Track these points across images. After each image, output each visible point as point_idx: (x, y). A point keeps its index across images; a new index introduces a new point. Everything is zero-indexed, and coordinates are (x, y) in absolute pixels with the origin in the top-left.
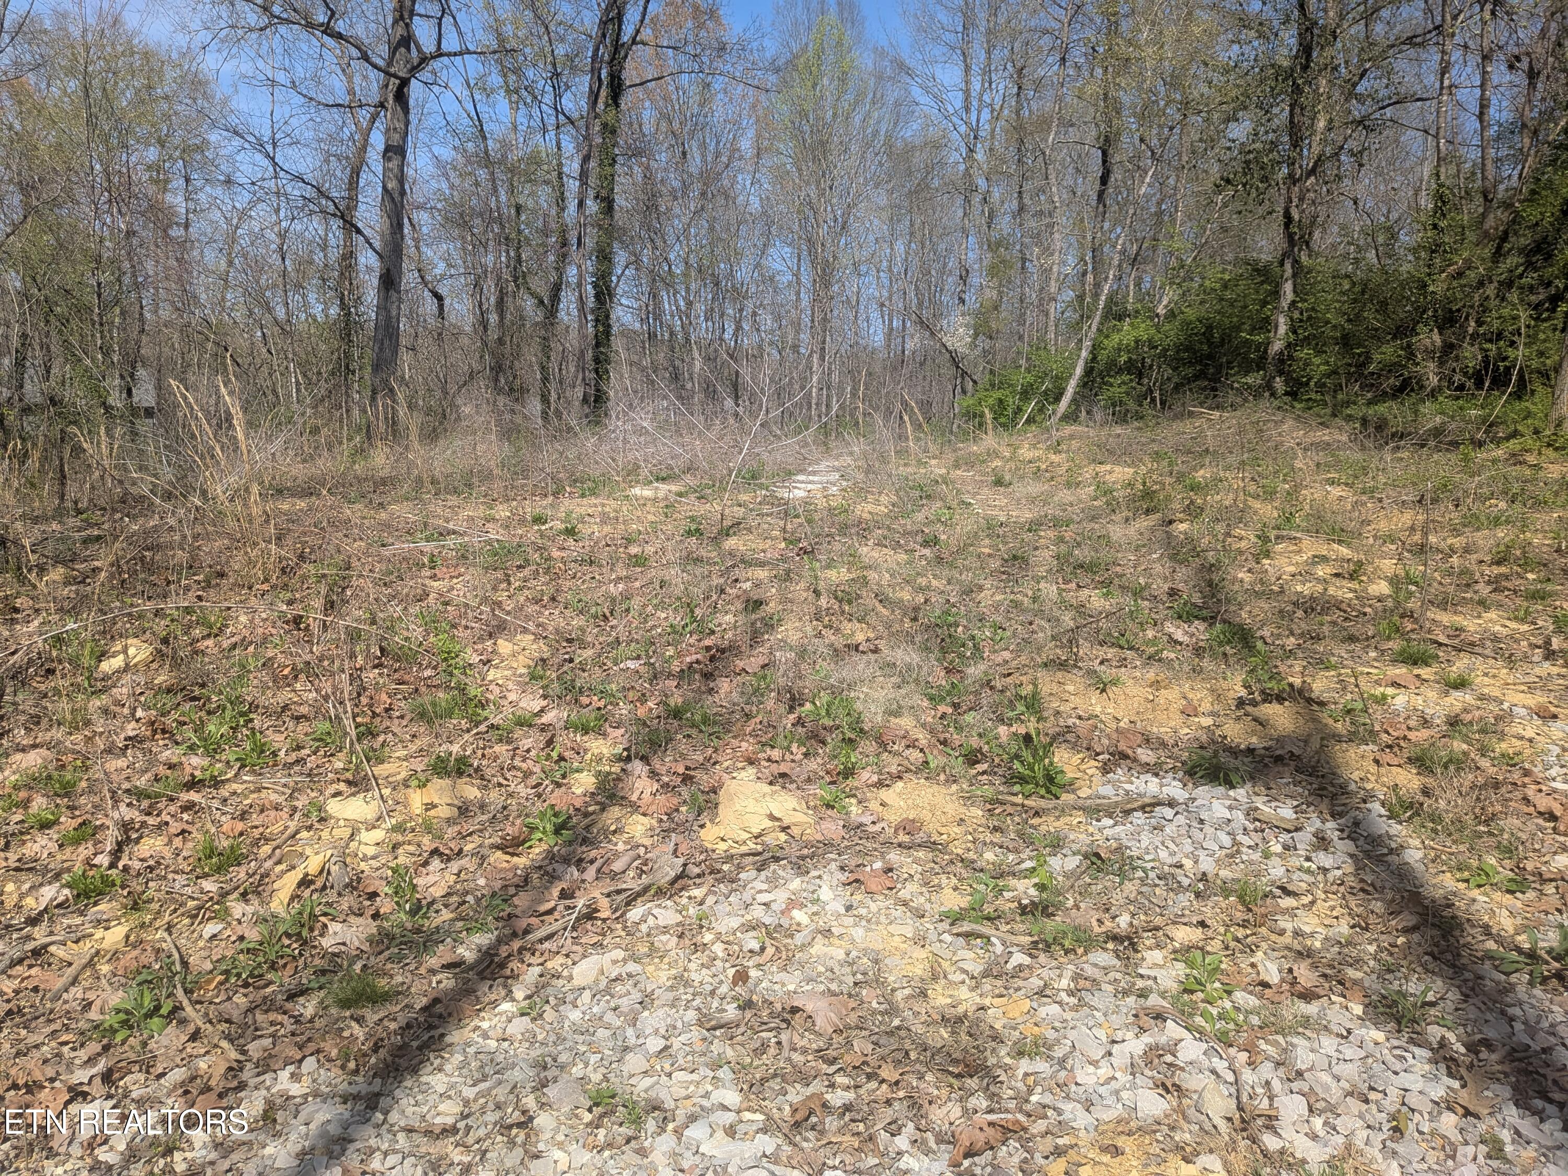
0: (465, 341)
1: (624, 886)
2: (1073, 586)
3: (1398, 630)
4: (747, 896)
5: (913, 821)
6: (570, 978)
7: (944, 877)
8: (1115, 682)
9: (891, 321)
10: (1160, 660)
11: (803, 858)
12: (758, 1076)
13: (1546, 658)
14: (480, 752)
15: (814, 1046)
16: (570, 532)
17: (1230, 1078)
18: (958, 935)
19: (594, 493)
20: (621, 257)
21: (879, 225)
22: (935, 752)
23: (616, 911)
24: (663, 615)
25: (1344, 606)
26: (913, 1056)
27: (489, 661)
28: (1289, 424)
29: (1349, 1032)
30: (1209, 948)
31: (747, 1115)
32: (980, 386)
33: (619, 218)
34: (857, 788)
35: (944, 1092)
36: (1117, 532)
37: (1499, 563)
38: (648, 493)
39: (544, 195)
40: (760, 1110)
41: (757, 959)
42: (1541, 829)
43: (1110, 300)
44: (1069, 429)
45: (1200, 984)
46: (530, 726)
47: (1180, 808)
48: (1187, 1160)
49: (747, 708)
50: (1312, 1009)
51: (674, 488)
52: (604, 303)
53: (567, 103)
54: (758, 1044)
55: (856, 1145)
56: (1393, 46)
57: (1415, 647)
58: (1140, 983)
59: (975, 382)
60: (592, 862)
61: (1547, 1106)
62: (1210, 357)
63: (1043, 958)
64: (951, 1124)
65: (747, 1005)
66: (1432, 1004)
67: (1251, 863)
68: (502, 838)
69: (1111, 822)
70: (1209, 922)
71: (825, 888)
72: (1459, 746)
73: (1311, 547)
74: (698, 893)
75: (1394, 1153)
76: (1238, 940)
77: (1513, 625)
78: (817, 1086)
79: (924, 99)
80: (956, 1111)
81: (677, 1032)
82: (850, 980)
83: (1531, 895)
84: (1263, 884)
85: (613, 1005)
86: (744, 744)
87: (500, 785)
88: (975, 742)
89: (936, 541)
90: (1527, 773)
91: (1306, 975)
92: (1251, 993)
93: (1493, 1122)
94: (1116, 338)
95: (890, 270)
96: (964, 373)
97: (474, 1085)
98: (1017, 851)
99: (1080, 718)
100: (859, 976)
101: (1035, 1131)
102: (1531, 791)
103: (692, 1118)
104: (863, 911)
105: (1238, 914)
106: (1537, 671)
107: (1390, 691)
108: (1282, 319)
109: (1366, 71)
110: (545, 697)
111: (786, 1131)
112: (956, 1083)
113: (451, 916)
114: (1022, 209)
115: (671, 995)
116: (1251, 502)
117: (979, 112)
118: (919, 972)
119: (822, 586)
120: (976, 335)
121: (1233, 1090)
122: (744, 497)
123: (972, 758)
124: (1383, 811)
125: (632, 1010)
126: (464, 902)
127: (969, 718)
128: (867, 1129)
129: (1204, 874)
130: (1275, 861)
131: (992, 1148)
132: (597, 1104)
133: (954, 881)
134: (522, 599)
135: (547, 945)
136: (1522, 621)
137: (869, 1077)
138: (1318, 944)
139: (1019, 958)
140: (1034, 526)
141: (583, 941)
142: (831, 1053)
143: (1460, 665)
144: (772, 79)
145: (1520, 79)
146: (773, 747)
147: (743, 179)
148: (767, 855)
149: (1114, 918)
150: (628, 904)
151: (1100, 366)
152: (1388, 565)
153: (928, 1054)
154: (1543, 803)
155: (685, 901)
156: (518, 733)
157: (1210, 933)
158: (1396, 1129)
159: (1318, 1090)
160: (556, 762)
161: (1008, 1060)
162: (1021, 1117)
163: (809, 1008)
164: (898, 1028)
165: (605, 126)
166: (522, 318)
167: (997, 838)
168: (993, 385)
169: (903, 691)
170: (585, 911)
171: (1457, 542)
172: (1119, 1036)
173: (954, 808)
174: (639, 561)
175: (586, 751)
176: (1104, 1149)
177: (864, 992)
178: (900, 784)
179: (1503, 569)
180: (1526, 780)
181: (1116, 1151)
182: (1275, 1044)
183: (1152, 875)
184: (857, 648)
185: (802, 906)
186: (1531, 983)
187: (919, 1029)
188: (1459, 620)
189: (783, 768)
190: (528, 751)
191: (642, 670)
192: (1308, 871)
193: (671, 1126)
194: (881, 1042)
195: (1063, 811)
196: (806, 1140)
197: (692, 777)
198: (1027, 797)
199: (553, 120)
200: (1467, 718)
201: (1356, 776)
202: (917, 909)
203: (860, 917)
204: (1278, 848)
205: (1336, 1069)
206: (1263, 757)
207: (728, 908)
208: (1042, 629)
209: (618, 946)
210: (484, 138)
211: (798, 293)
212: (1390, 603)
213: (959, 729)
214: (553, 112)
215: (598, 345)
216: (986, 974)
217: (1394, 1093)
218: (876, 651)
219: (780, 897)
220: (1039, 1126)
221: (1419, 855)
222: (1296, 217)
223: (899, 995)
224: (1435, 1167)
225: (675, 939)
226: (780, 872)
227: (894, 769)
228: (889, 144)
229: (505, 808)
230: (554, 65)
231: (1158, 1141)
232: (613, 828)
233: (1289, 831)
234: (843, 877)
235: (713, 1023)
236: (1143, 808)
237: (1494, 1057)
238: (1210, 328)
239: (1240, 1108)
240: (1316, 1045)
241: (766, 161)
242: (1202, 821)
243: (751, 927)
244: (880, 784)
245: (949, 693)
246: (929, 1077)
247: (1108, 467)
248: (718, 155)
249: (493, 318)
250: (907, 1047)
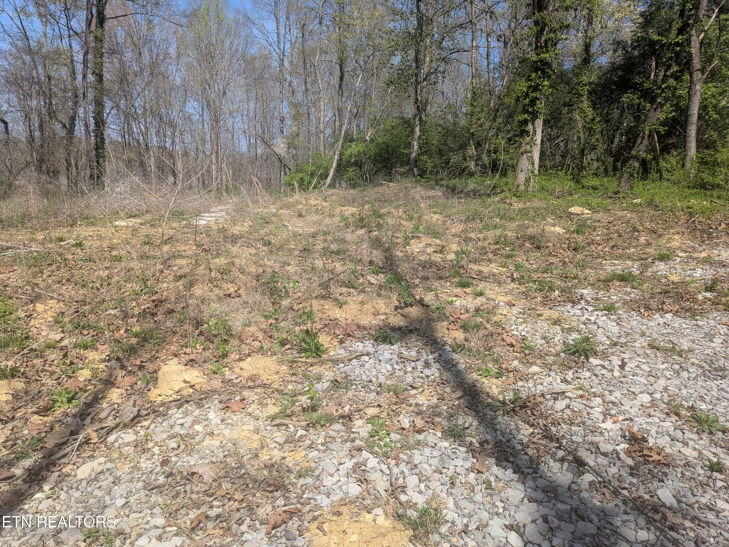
0: (22, 146)
1: (105, 425)
2: (330, 261)
3: (458, 273)
4: (171, 422)
5: (255, 375)
6: (76, 476)
7: (269, 399)
8: (345, 303)
9: (250, 140)
10: (364, 292)
11: (201, 400)
12: (174, 509)
13: (512, 281)
14: (25, 364)
15: (203, 490)
16: (79, 245)
17: (388, 472)
18: (274, 426)
19: (92, 224)
20: (108, 104)
21: (240, 94)
22: (266, 342)
23: (101, 438)
24: (130, 286)
25: (437, 264)
26: (250, 486)
27: (31, 315)
28: (419, 188)
29: (436, 444)
30: (381, 416)
31: (168, 529)
32: (292, 171)
33: (107, 85)
34: (228, 363)
35: (265, 500)
36: (349, 237)
37: (496, 244)
38: (123, 223)
39: (64, 72)
40: (176, 525)
41: (176, 452)
42: (508, 351)
43: (346, 134)
44: (332, 191)
45: (377, 432)
46: (55, 348)
47: (371, 356)
48: (369, 512)
49: (174, 329)
50: (420, 437)
51: (139, 221)
52: (100, 127)
53: (74, 23)
54: (175, 493)
55: (222, 533)
56: (454, 28)
57: (465, 280)
58: (352, 436)
59: (290, 169)
60: (89, 415)
61: (508, 464)
62: (388, 159)
63: (311, 430)
64: (267, 515)
65: (170, 475)
66: (467, 428)
67: (400, 376)
68: (37, 408)
69: (343, 365)
70: (382, 405)
71: (211, 412)
72: (479, 320)
73: (425, 240)
74: (145, 423)
75: (451, 493)
76: (393, 411)
77: (500, 269)
78: (203, 509)
79: (260, 35)
80: (270, 508)
81: (132, 494)
82: (222, 455)
83: (504, 378)
84: (403, 385)
85: (98, 486)
86: (172, 347)
87: (37, 380)
88: (284, 336)
89: (269, 243)
90: (503, 329)
91: (420, 423)
92: (397, 433)
93: (488, 474)
94: (349, 151)
95: (248, 115)
96: (285, 165)
97: (19, 540)
98: (302, 383)
99: (331, 320)
100: (226, 452)
101: (305, 511)
102: (504, 336)
103: (140, 535)
104: (230, 421)
105: (394, 400)
106: (509, 287)
107: (454, 299)
108: (415, 144)
109: (444, 37)
110: (63, 332)
111: (188, 533)
112: (270, 495)
113: (8, 452)
114: (307, 90)
115: (130, 477)
116: (402, 222)
117: (284, 44)
118: (255, 446)
119: (212, 266)
120: (289, 148)
121: (389, 477)
122: (175, 225)
123: (283, 343)
124: (450, 349)
125: (109, 487)
126: (15, 444)
127: (282, 324)
128: (227, 524)
129: (380, 384)
130: (409, 375)
131: (285, 523)
132: (89, 537)
133: (274, 400)
134: (50, 281)
135: (63, 460)
136: (504, 267)
137: (229, 499)
138: (425, 408)
139: (301, 432)
140: (314, 235)
141: (83, 455)
142: (212, 491)
143: (481, 286)
144: (184, 21)
145: (501, 44)
146: (187, 347)
147: (172, 68)
148: (183, 400)
149: (343, 408)
150: (108, 434)
151: (344, 162)
152: (455, 247)
153: (257, 484)
154: (509, 340)
155: (139, 428)
156: (48, 352)
157: (382, 409)
158: (452, 483)
159: (423, 472)
160: (69, 365)
161: (294, 480)
162: (299, 506)
163: (200, 472)
164: (244, 474)
165: (96, 37)
166: (55, 135)
167: (294, 378)
168: (298, 171)
169: (252, 315)
170: (83, 440)
171: (481, 236)
172: (342, 461)
173: (274, 367)
174: (118, 259)
175: (86, 358)
176: (334, 514)
177: (228, 460)
178: (249, 358)
179: (498, 246)
180: (503, 331)
181: (339, 514)
182: (406, 454)
183: (359, 387)
184: (229, 296)
185: (200, 423)
186: (504, 415)
187: (254, 473)
188: (480, 268)
189: (192, 357)
190: (53, 361)
191: (118, 314)
192: (422, 378)
193: (128, 541)
194: (236, 482)
195: (322, 363)
196: (197, 535)
197: (143, 366)
198: (307, 358)
199: (67, 32)
200: (482, 308)
201: (440, 335)
202: (255, 417)
203: (228, 424)
204: (410, 369)
205: (430, 462)
206: (404, 330)
207: (163, 429)
208: (315, 281)
209: (102, 456)
210: (28, 39)
211: (203, 125)
212: (455, 262)
213: (278, 330)
214: (66, 28)
215: (97, 149)
216: (286, 442)
217: (452, 468)
218: (239, 296)
219: (189, 420)
220: (308, 508)
221: (464, 366)
222: (419, 99)
223: (245, 458)
224: (467, 497)
225: (133, 448)
226: (190, 408)
227: (247, 352)
228: (244, 56)
229: (39, 392)
230: (66, 4)
231: (357, 506)
232: (100, 396)
233: (414, 361)
234: (221, 406)
235: (151, 487)
236: (356, 358)
237: (490, 447)
238: (388, 146)
239: (391, 485)
240: (422, 452)
241: (183, 60)
242: (380, 361)
243: (173, 437)
244: (240, 360)
245: (274, 314)
246: (258, 495)
247: (346, 208)
248: (158, 55)
249: (37, 134)
250: (248, 482)
